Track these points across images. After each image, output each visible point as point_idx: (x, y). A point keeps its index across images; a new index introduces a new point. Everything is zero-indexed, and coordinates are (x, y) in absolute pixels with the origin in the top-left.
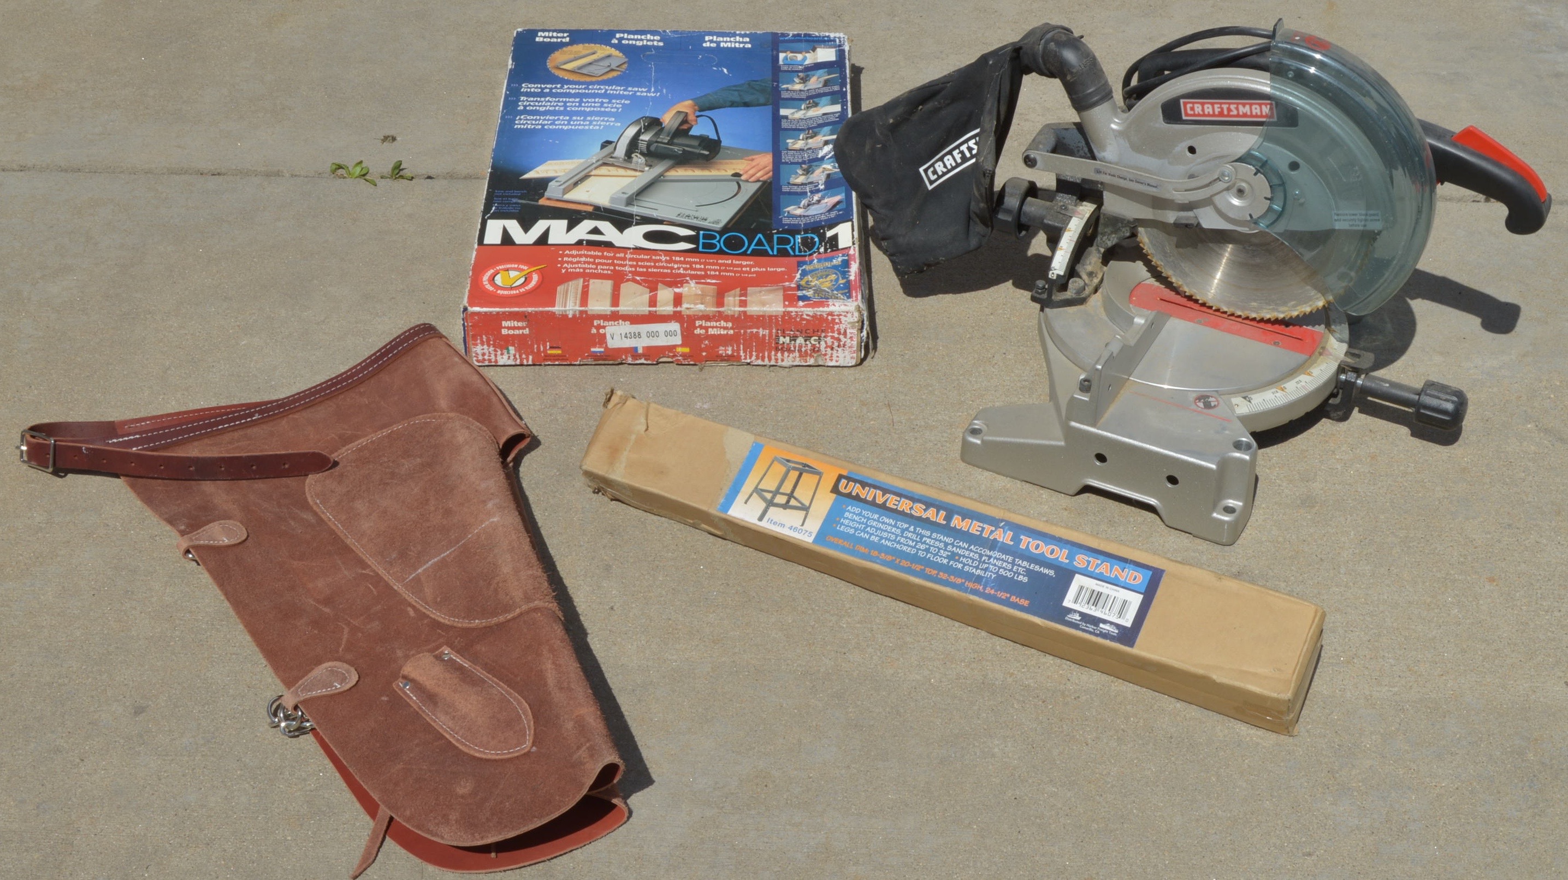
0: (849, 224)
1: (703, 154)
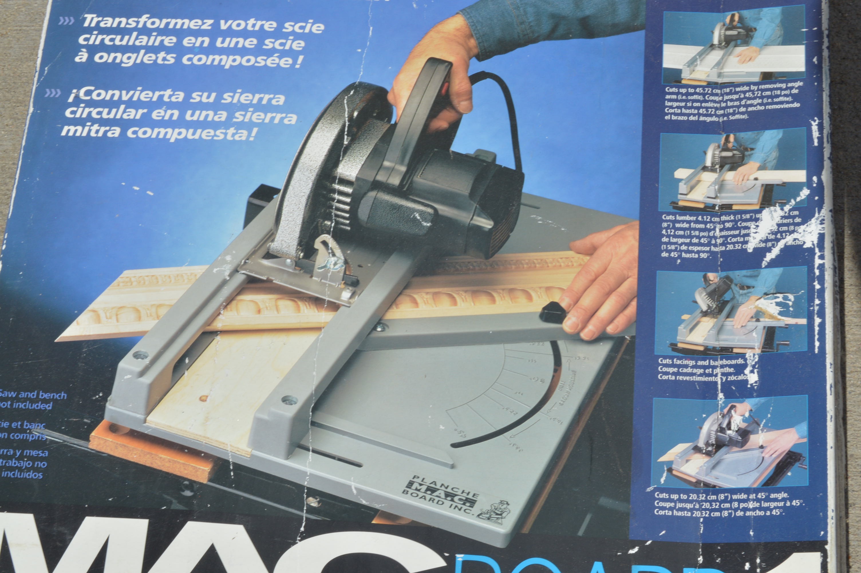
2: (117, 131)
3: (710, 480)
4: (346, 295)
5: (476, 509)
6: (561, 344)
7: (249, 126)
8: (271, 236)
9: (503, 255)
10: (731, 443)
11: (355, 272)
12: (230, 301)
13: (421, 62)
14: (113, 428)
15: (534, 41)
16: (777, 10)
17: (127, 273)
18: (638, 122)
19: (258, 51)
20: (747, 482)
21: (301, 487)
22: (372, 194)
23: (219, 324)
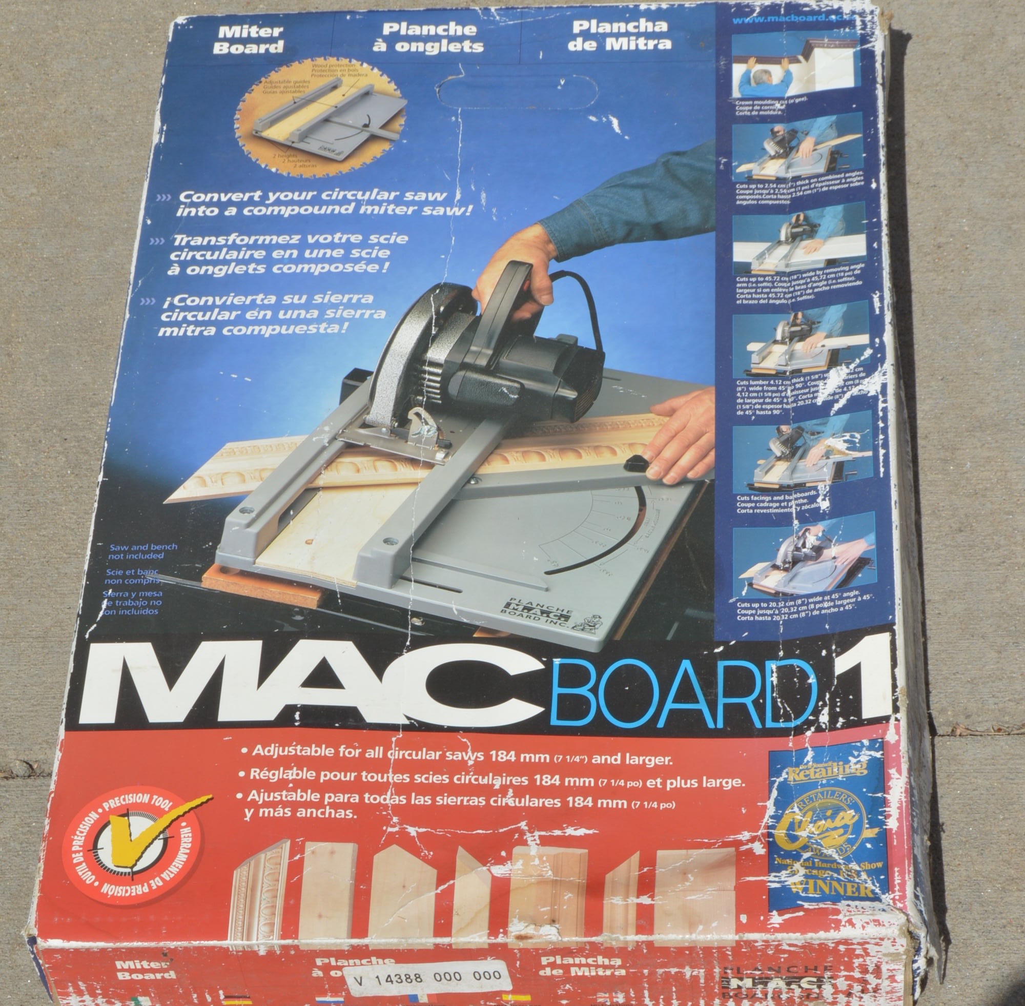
0: (886, 637)
1: (564, 399)
2: (212, 331)
3: (788, 590)
4: (440, 455)
5: (571, 623)
6: (645, 489)
7: (341, 321)
8: (366, 409)
9: (587, 419)
10: (807, 558)
11: (447, 437)
12: (329, 463)
13: (503, 264)
14: (224, 570)
15: (611, 244)
16: (839, 208)
17: (229, 445)
18: (712, 307)
19: (345, 259)
20: (821, 588)
21: (405, 611)
22: (461, 374)
23: (320, 482)
